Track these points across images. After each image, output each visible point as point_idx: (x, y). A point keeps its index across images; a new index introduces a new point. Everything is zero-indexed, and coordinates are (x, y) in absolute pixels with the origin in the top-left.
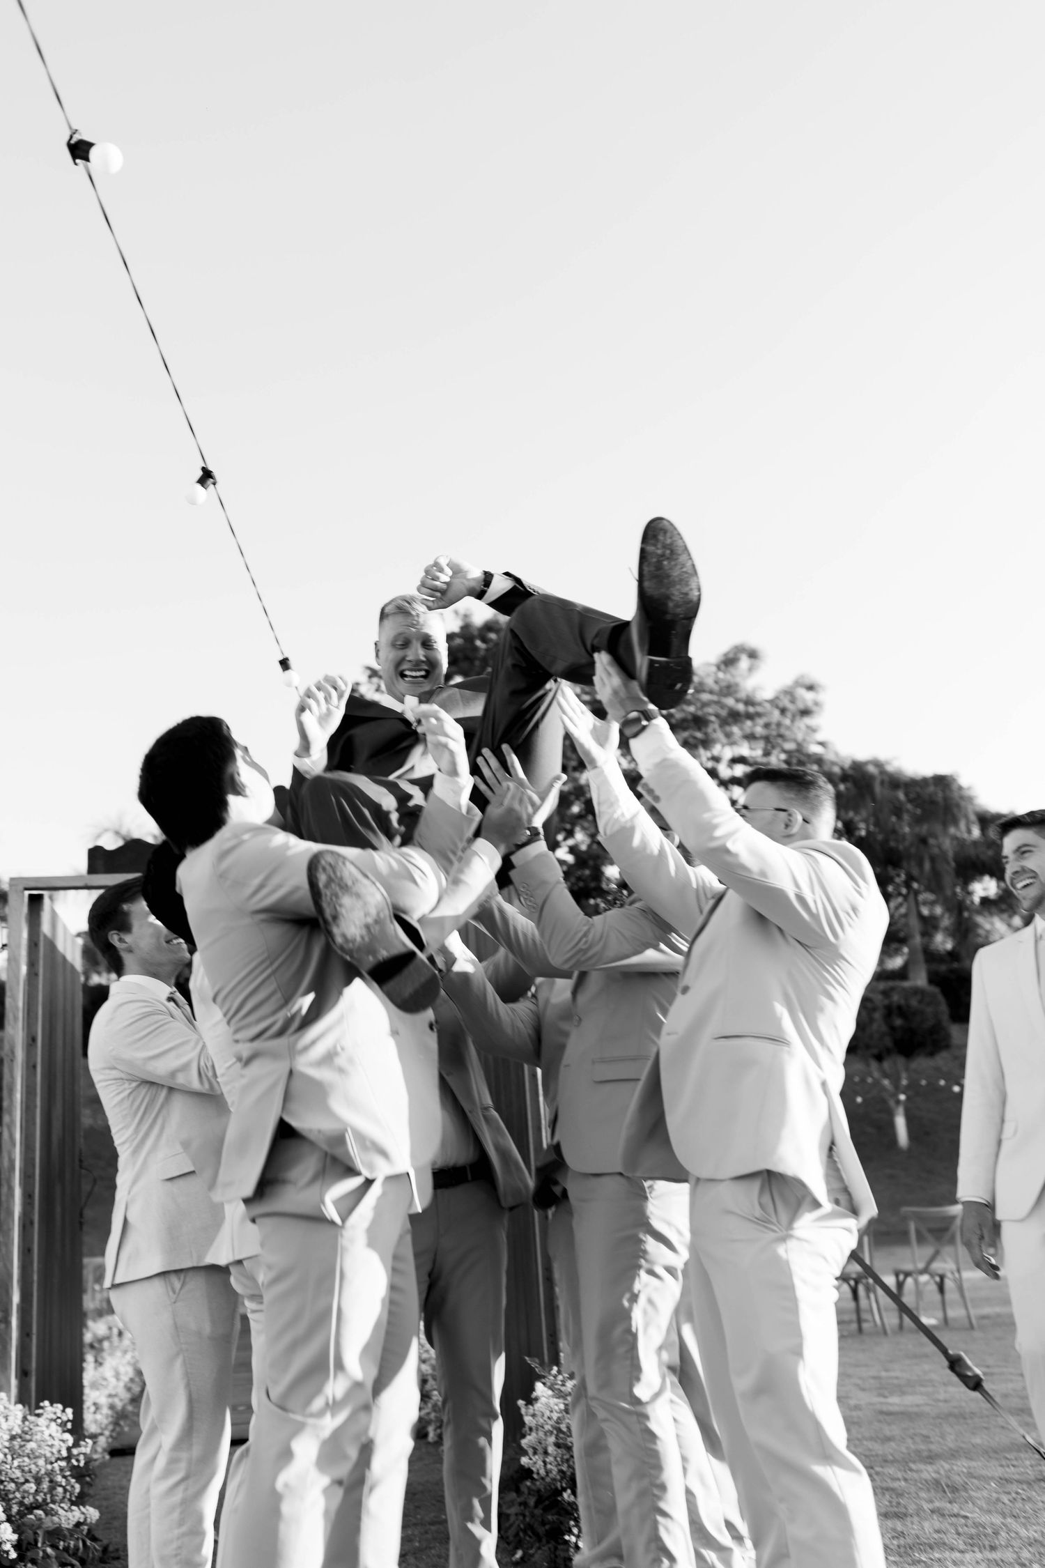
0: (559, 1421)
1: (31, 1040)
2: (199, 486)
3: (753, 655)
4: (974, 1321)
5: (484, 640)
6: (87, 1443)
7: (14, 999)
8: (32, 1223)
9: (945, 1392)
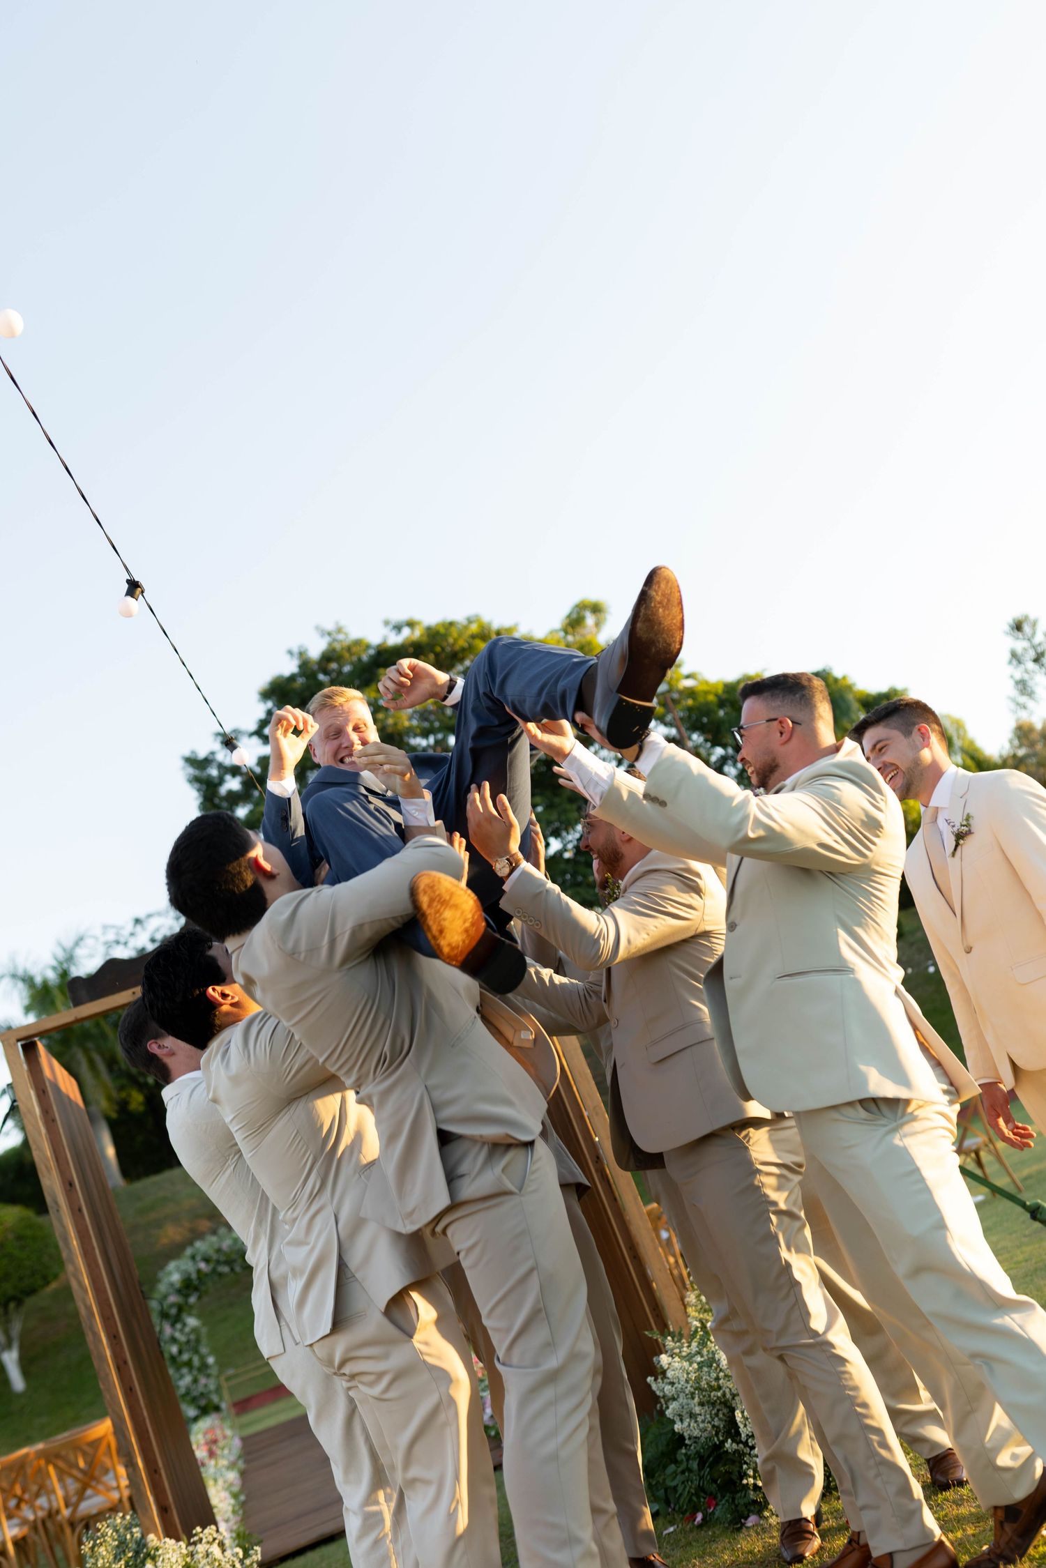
0: (698, 1379)
1: (69, 1185)
2: (129, 599)
3: (596, 609)
4: (1020, 1184)
5: (326, 672)
6: (256, 1551)
7: (40, 1149)
8: (125, 1362)
9: (1022, 1253)
